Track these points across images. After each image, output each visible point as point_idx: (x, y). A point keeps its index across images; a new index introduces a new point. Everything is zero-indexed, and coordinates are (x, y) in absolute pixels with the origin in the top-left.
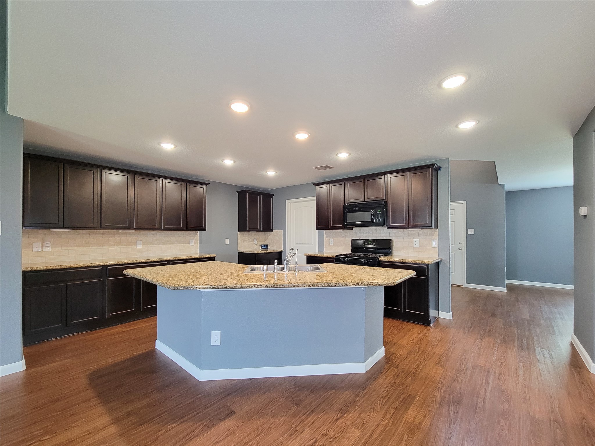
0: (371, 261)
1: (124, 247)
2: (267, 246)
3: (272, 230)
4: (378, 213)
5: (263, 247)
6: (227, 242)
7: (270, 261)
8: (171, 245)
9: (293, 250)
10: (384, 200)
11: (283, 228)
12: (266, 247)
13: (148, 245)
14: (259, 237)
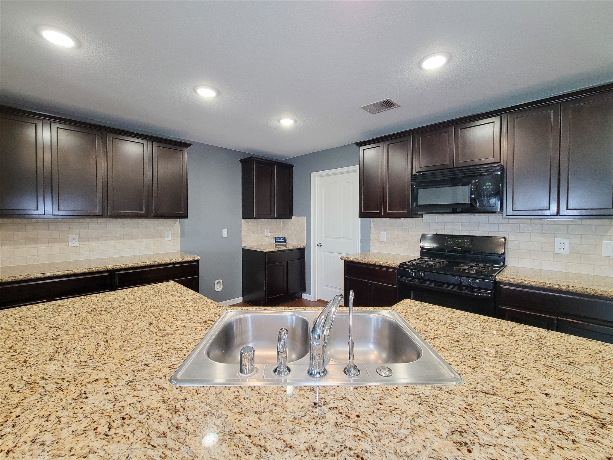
0: (478, 281)
1: (45, 245)
2: (284, 238)
3: (290, 216)
4: (486, 188)
5: (278, 241)
6: (225, 233)
7: (287, 262)
8: (132, 241)
9: (321, 246)
10: (498, 163)
11: (307, 214)
12: (282, 241)
13: (91, 241)
14: (272, 226)
